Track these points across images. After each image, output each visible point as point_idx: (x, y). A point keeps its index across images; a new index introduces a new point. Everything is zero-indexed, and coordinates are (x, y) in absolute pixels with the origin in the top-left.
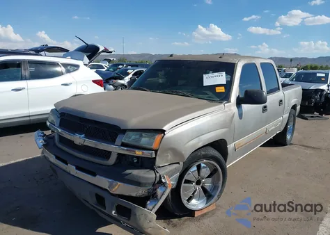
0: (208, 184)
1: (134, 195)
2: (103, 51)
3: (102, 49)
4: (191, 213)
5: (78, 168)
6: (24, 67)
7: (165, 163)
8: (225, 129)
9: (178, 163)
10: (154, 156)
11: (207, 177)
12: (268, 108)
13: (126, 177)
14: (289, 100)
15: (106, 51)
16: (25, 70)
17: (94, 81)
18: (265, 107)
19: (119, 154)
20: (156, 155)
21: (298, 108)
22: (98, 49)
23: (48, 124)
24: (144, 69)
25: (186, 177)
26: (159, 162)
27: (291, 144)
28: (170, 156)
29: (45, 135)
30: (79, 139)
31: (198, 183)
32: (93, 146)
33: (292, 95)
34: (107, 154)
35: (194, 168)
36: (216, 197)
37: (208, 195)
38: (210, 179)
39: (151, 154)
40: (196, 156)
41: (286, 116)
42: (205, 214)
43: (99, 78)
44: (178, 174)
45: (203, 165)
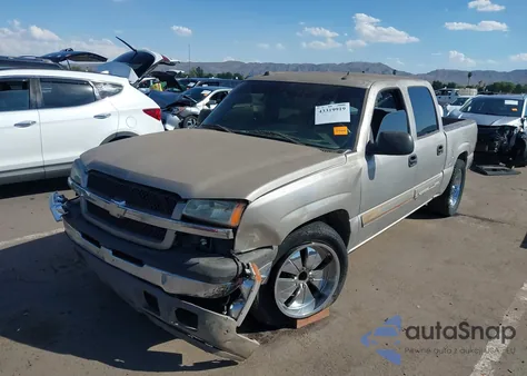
0: (317, 278)
1: (201, 295)
2: (161, 63)
3: (158, 58)
4: (291, 323)
5: (116, 253)
6: (34, 88)
7: (250, 246)
8: (346, 195)
9: (271, 247)
10: (231, 237)
11: (317, 269)
12: (419, 159)
13: (191, 269)
14: (454, 146)
15: (165, 62)
16: (35, 93)
17: (147, 111)
18: (413, 158)
19: (177, 233)
20: (235, 236)
21: (470, 157)
22: (153, 58)
23: (70, 182)
24: (229, 90)
25: (283, 268)
26: (239, 246)
27: (456, 215)
28: (257, 236)
29: (65, 200)
30: (117, 208)
31: (303, 276)
32: (139, 220)
33: (461, 138)
34: (160, 233)
35: (297, 254)
36: (330, 298)
37: (318, 295)
38: (321, 272)
39: (228, 234)
40: (299, 237)
41: (449, 170)
42: (313, 324)
43: (154, 105)
44: (270, 264)
45: (310, 250)
